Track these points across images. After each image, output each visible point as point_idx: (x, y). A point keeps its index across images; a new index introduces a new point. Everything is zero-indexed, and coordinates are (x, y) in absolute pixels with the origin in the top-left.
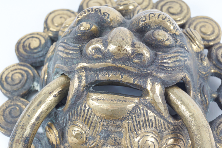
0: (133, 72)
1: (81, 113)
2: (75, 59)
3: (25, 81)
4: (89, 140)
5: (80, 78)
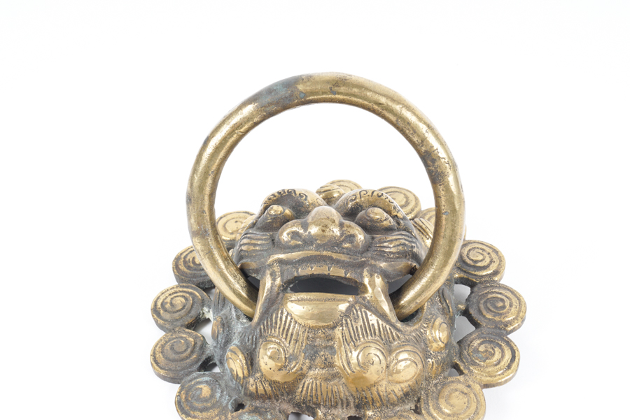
0: (344, 261)
1: (276, 323)
2: (265, 250)
4: (290, 362)
5: (273, 275)
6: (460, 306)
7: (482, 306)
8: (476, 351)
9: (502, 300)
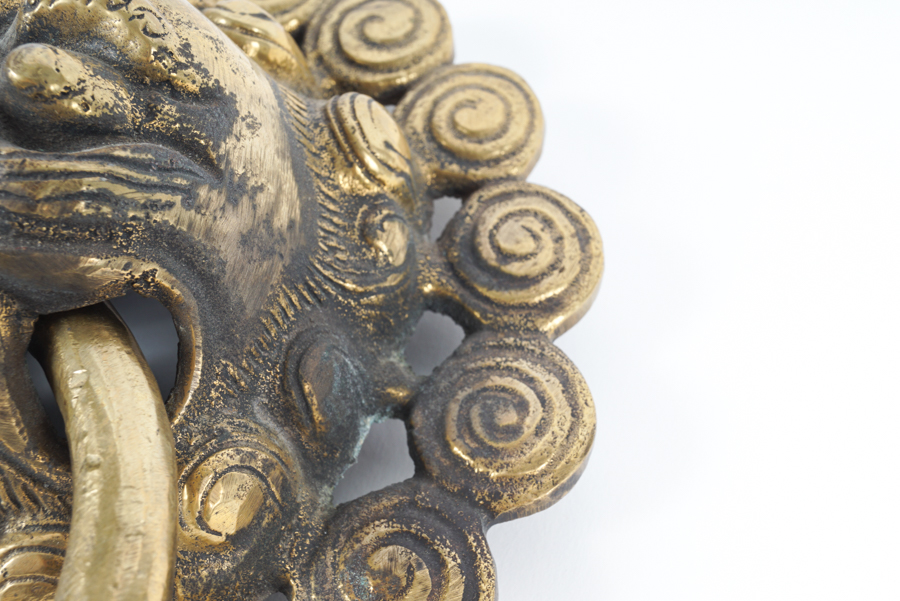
6: (392, 391)
7: (454, 409)
8: (359, 563)
9: (522, 406)
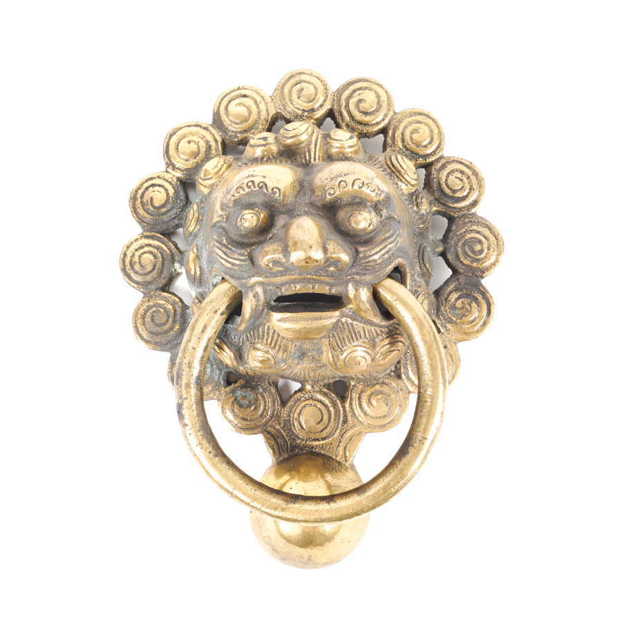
0: (328, 282)
1: (263, 334)
2: (245, 271)
3: (161, 266)
4: (279, 363)
5: (256, 295)
6: (437, 250)
7: (459, 250)
8: (454, 307)
9: (480, 242)
